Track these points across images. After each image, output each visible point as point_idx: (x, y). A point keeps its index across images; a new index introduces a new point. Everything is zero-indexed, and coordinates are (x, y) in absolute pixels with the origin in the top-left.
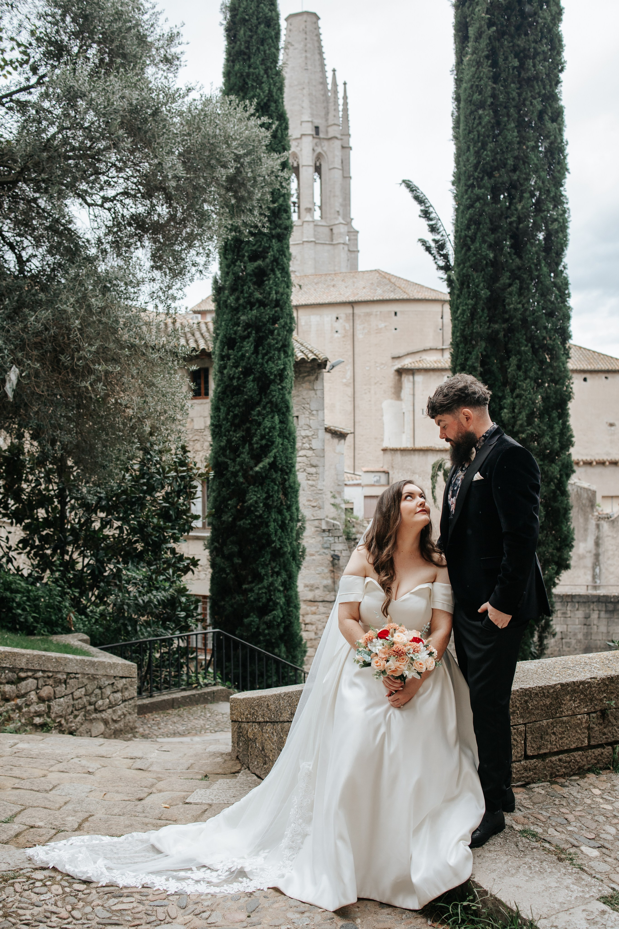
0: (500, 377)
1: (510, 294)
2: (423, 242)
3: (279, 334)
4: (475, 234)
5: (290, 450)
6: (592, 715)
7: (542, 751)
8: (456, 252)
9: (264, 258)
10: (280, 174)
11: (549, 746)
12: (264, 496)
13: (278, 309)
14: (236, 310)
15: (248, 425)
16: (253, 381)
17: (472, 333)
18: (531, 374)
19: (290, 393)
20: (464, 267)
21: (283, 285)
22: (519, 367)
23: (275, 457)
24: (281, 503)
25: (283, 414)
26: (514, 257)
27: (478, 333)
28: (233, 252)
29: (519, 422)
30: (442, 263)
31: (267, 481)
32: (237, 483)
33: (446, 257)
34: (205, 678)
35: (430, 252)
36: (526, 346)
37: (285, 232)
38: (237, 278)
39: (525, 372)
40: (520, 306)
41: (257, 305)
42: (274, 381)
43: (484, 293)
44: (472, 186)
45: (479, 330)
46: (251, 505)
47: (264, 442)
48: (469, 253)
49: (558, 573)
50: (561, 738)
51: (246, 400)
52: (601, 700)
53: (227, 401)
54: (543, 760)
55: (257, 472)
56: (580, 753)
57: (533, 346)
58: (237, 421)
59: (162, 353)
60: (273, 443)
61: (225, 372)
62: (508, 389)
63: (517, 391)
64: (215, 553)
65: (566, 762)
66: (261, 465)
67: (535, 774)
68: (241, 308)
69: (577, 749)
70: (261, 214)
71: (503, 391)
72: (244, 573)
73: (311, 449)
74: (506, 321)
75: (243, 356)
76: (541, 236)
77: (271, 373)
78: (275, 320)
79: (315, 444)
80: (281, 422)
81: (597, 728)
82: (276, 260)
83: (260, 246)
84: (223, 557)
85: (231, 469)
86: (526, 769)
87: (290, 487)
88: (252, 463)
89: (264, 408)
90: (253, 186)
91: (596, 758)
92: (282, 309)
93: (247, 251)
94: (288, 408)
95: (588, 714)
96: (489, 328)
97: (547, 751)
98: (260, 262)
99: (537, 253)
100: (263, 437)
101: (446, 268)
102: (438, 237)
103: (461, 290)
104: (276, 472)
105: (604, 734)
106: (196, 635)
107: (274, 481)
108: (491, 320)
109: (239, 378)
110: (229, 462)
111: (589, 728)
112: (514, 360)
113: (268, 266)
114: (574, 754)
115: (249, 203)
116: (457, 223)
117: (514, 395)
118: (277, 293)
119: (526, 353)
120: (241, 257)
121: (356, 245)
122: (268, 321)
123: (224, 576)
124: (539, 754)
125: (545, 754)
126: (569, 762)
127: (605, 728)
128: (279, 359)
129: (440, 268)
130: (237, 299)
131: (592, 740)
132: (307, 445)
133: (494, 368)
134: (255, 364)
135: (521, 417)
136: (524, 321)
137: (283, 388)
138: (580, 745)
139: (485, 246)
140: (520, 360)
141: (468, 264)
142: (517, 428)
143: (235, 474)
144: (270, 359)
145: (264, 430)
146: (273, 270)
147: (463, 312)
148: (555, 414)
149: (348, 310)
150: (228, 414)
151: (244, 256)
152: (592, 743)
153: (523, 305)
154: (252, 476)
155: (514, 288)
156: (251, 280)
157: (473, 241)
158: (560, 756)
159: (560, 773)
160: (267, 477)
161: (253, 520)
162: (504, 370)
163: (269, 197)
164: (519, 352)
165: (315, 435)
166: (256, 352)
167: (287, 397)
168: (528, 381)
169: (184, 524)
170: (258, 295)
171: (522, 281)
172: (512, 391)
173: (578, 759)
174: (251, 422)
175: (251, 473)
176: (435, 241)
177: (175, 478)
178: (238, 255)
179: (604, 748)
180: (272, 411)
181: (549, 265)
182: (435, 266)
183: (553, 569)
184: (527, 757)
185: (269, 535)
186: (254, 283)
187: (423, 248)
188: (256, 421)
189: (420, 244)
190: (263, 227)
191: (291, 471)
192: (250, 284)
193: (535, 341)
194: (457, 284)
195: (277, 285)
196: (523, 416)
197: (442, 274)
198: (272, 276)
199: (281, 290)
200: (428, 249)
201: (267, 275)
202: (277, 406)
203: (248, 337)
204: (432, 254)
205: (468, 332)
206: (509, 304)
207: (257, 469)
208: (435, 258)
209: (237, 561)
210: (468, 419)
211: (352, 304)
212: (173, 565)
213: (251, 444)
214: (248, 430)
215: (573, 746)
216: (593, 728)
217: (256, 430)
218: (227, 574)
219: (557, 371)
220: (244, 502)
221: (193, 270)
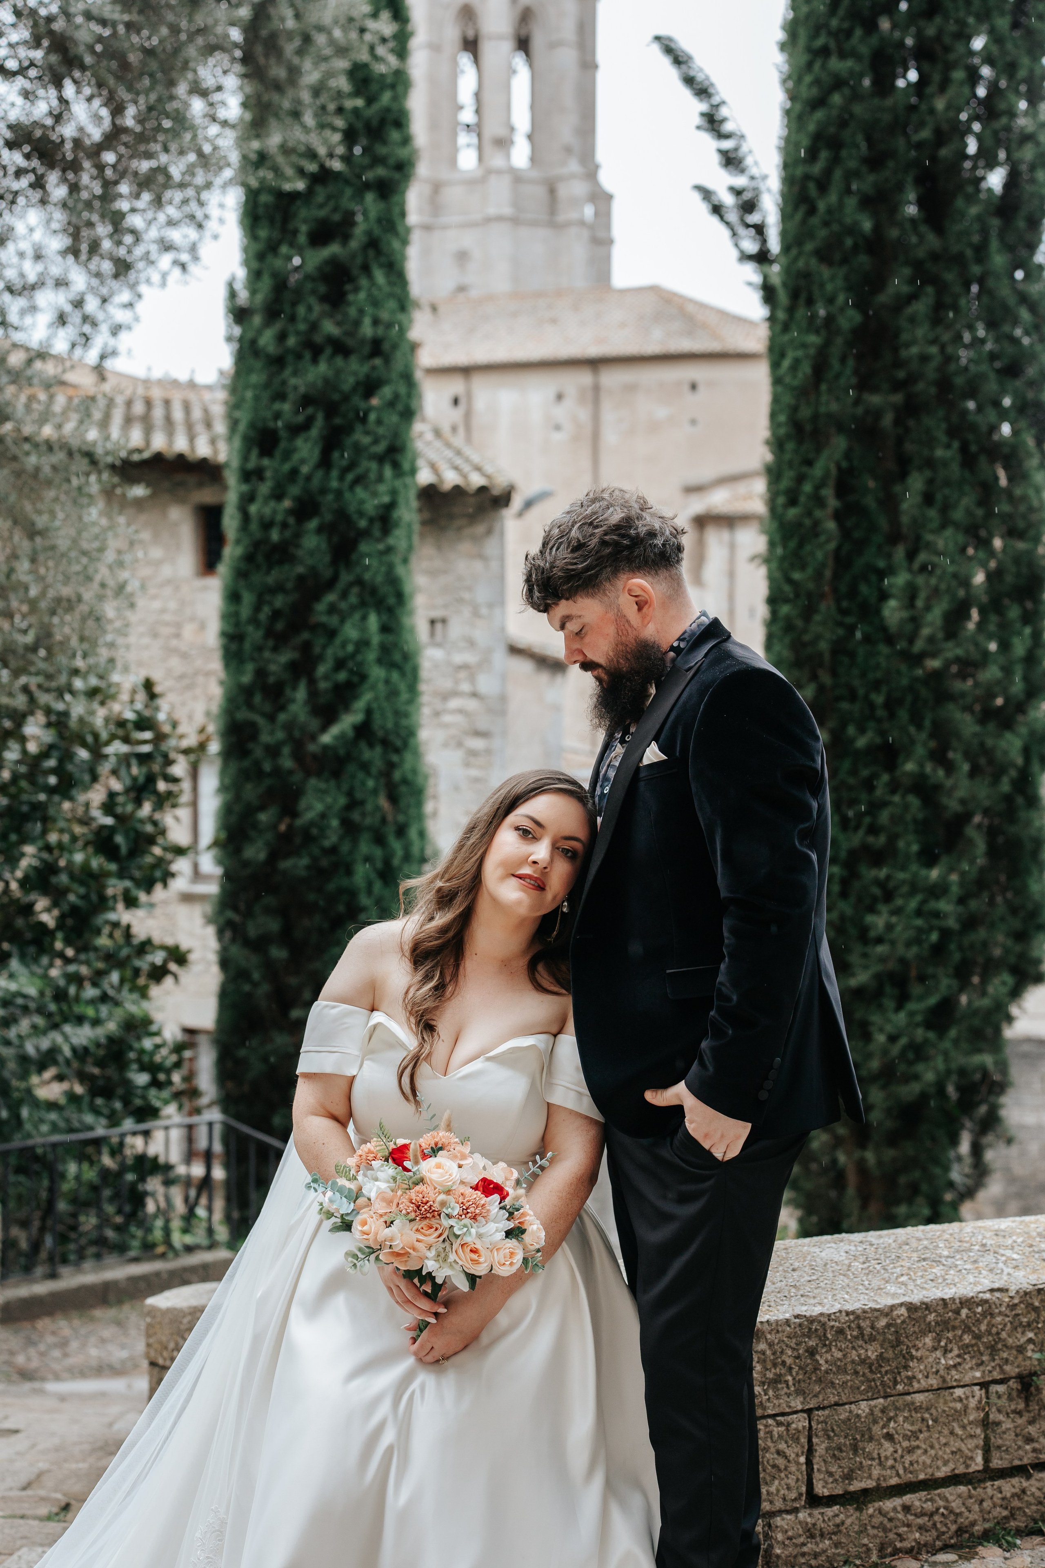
0: (883, 522)
1: (912, 320)
2: (706, 194)
3: (379, 422)
4: (828, 172)
5: (404, 696)
6: (994, 1388)
7: (856, 1486)
8: (786, 216)
9: (346, 238)
10: (371, 24)
11: (876, 1472)
12: (342, 801)
13: (378, 361)
14: (277, 362)
15: (306, 635)
16: (320, 530)
17: (815, 417)
18: (958, 515)
19: (405, 561)
20: (800, 254)
21: (392, 304)
22: (928, 499)
23: (369, 712)
24: (384, 820)
25: (390, 611)
26: (923, 228)
27: (829, 416)
28: (272, 221)
29: (926, 631)
30: (751, 246)
31: (351, 768)
32: (277, 772)
33: (760, 229)
34: (185, 1231)
35: (722, 218)
36: (948, 446)
37: (397, 176)
38: (280, 286)
39: (945, 509)
40: (934, 350)
41: (328, 351)
42: (365, 534)
43: (849, 319)
44: (825, 52)
45: (834, 407)
46: (312, 823)
47: (342, 676)
48: (815, 221)
49: (1016, 993)
50: (910, 1450)
51: (301, 579)
52: (1021, 1349)
53: (257, 578)
54: (859, 1509)
55: (326, 748)
56: (962, 1489)
57: (964, 449)
58: (280, 626)
59: (59, 457)
60: (363, 677)
61: (253, 509)
62: (900, 552)
63: (922, 557)
64: (228, 934)
65: (922, 1514)
66: (335, 730)
67: (837, 1545)
68: (290, 358)
69: (954, 1480)
70: (322, 126)
71: (889, 556)
72: (293, 981)
73: (474, 695)
74: (897, 386)
75: (294, 473)
76: (995, 180)
77: (361, 514)
78: (370, 387)
79: (486, 684)
80: (385, 629)
81: (1007, 1424)
82: (373, 244)
83: (335, 209)
84: (248, 943)
85: (265, 738)
86: (811, 1533)
87: (405, 781)
88: (314, 724)
89: (344, 595)
90: (300, 52)
91: (1005, 1503)
92: (387, 360)
93: (305, 221)
94: (400, 597)
95: (984, 1385)
96: (857, 402)
97: (870, 1484)
98: (334, 249)
99: (979, 218)
100: (340, 664)
101: (762, 258)
102: (740, 181)
103: (791, 310)
104: (371, 745)
105: (1029, 1440)
106: (167, 1128)
107: (365, 767)
108: (864, 384)
109: (284, 525)
110: (260, 721)
111: (986, 1423)
112: (916, 482)
113: (353, 256)
114: (946, 1491)
115: (290, 93)
116: (789, 147)
117: (916, 566)
118: (376, 322)
119: (945, 464)
120: (287, 234)
121: (608, 226)
122: (354, 389)
123: (247, 988)
124: (847, 1493)
125: (865, 1492)
126: (931, 1515)
127: (1031, 1422)
128: (380, 479)
129: (745, 257)
130: (282, 337)
131: (995, 1455)
132: (465, 687)
133: (870, 502)
134: (323, 491)
135: (929, 617)
136: (944, 385)
137: (389, 550)
138: (961, 1470)
139: (851, 202)
140: (930, 482)
141: (809, 247)
142: (919, 645)
143: (273, 751)
144: (359, 480)
145: (343, 645)
146: (366, 269)
147: (796, 365)
148: (1014, 612)
149: (585, 378)
150: (257, 609)
151: (295, 232)
152: (996, 1463)
153: (943, 348)
154: (314, 756)
155: (921, 307)
156: (313, 292)
157: (823, 186)
158: (908, 1498)
159: (907, 1544)
160: (349, 757)
161: (315, 859)
162: (890, 503)
163: (343, 83)
164: (930, 463)
165: (485, 662)
166: (325, 462)
167: (400, 570)
168: (949, 532)
169: (154, 867)
170: (330, 328)
171: (941, 287)
172: (911, 556)
173: (956, 1505)
174: (315, 628)
175: (312, 748)
176: (737, 192)
177: (124, 759)
178: (284, 229)
179: (1029, 1477)
180: (363, 604)
181: (1010, 248)
182: (735, 254)
183: (1004, 983)
184: (814, 1500)
185: (352, 894)
186: (323, 299)
187: (703, 208)
188: (323, 626)
189: (697, 197)
190: (331, 155)
191: (406, 744)
192: (312, 300)
193: (971, 437)
194: (783, 297)
195: (376, 303)
196: (935, 617)
197: (751, 273)
198: (364, 282)
199: (385, 315)
200: (717, 210)
201: (351, 279)
202: (374, 591)
203: (306, 426)
204: (727, 224)
205: (805, 412)
206: (908, 345)
207: (326, 738)
208: (734, 234)
209: (278, 953)
210: (641, 605)
211: (595, 364)
212: (121, 964)
213: (312, 682)
214: (306, 647)
215: (943, 1472)
216: (998, 1424)
217: (324, 647)
218: (256, 985)
219: (1022, 508)
220: (294, 814)
221: (165, 261)
